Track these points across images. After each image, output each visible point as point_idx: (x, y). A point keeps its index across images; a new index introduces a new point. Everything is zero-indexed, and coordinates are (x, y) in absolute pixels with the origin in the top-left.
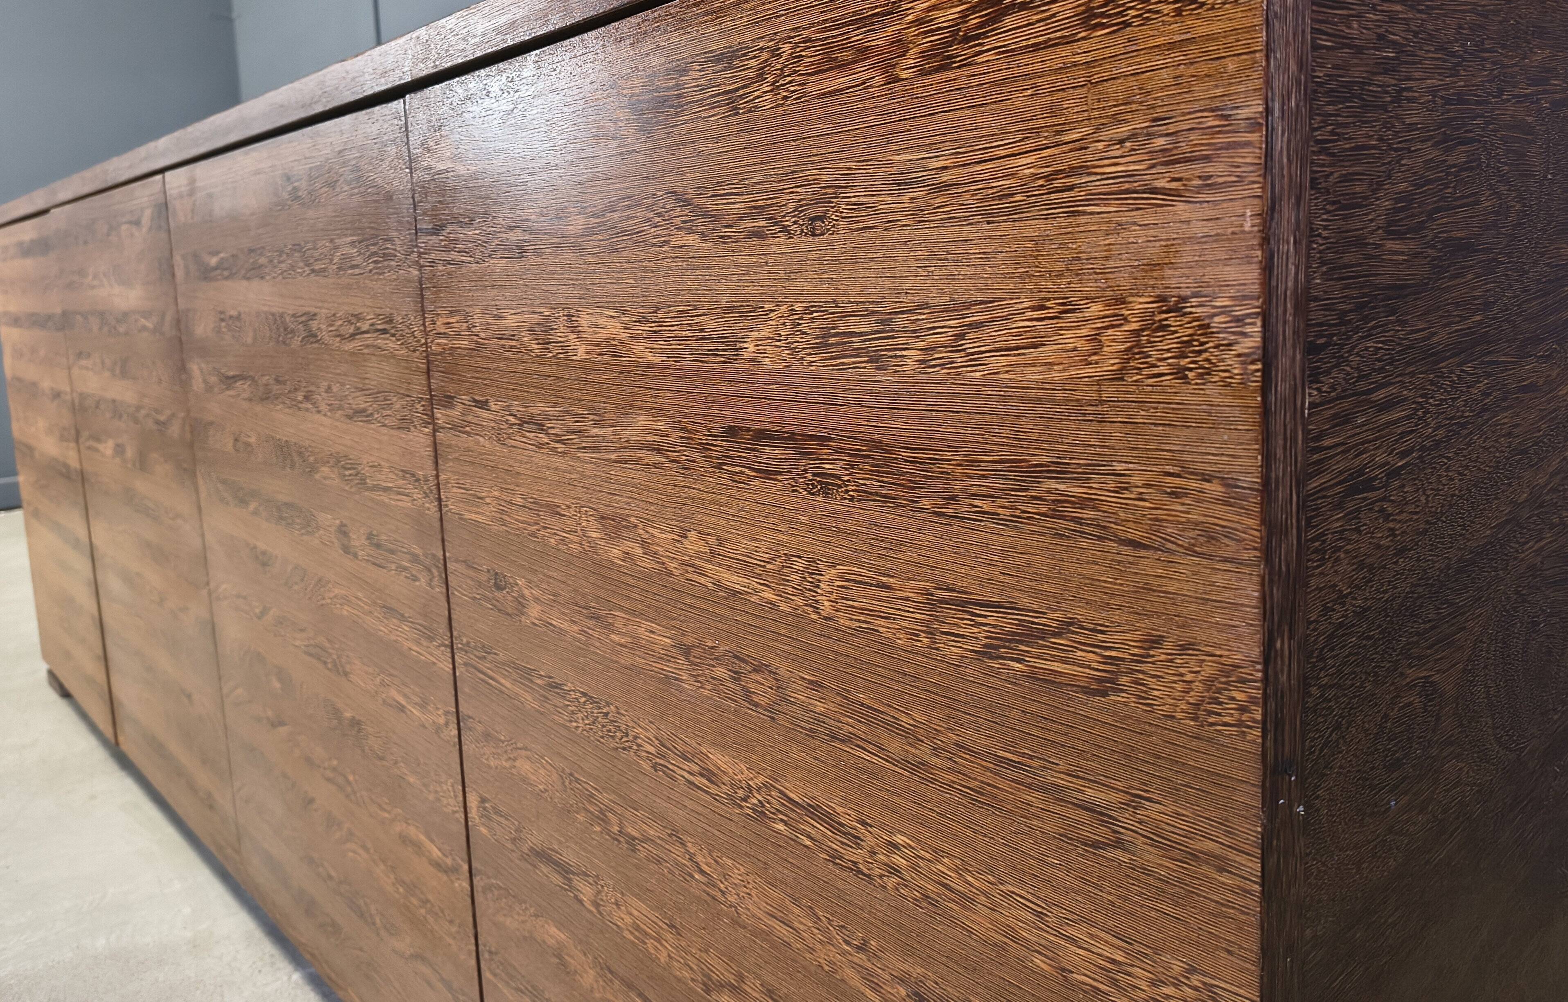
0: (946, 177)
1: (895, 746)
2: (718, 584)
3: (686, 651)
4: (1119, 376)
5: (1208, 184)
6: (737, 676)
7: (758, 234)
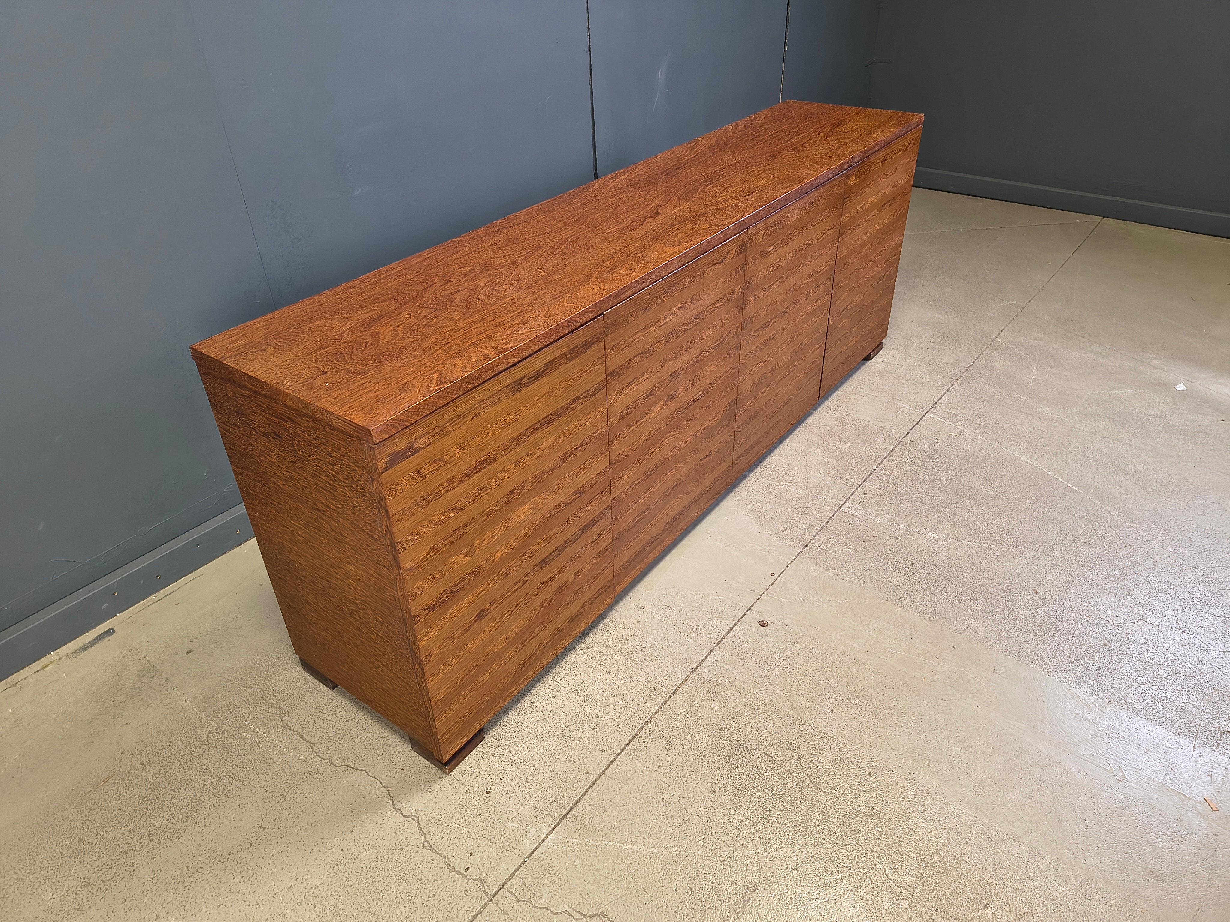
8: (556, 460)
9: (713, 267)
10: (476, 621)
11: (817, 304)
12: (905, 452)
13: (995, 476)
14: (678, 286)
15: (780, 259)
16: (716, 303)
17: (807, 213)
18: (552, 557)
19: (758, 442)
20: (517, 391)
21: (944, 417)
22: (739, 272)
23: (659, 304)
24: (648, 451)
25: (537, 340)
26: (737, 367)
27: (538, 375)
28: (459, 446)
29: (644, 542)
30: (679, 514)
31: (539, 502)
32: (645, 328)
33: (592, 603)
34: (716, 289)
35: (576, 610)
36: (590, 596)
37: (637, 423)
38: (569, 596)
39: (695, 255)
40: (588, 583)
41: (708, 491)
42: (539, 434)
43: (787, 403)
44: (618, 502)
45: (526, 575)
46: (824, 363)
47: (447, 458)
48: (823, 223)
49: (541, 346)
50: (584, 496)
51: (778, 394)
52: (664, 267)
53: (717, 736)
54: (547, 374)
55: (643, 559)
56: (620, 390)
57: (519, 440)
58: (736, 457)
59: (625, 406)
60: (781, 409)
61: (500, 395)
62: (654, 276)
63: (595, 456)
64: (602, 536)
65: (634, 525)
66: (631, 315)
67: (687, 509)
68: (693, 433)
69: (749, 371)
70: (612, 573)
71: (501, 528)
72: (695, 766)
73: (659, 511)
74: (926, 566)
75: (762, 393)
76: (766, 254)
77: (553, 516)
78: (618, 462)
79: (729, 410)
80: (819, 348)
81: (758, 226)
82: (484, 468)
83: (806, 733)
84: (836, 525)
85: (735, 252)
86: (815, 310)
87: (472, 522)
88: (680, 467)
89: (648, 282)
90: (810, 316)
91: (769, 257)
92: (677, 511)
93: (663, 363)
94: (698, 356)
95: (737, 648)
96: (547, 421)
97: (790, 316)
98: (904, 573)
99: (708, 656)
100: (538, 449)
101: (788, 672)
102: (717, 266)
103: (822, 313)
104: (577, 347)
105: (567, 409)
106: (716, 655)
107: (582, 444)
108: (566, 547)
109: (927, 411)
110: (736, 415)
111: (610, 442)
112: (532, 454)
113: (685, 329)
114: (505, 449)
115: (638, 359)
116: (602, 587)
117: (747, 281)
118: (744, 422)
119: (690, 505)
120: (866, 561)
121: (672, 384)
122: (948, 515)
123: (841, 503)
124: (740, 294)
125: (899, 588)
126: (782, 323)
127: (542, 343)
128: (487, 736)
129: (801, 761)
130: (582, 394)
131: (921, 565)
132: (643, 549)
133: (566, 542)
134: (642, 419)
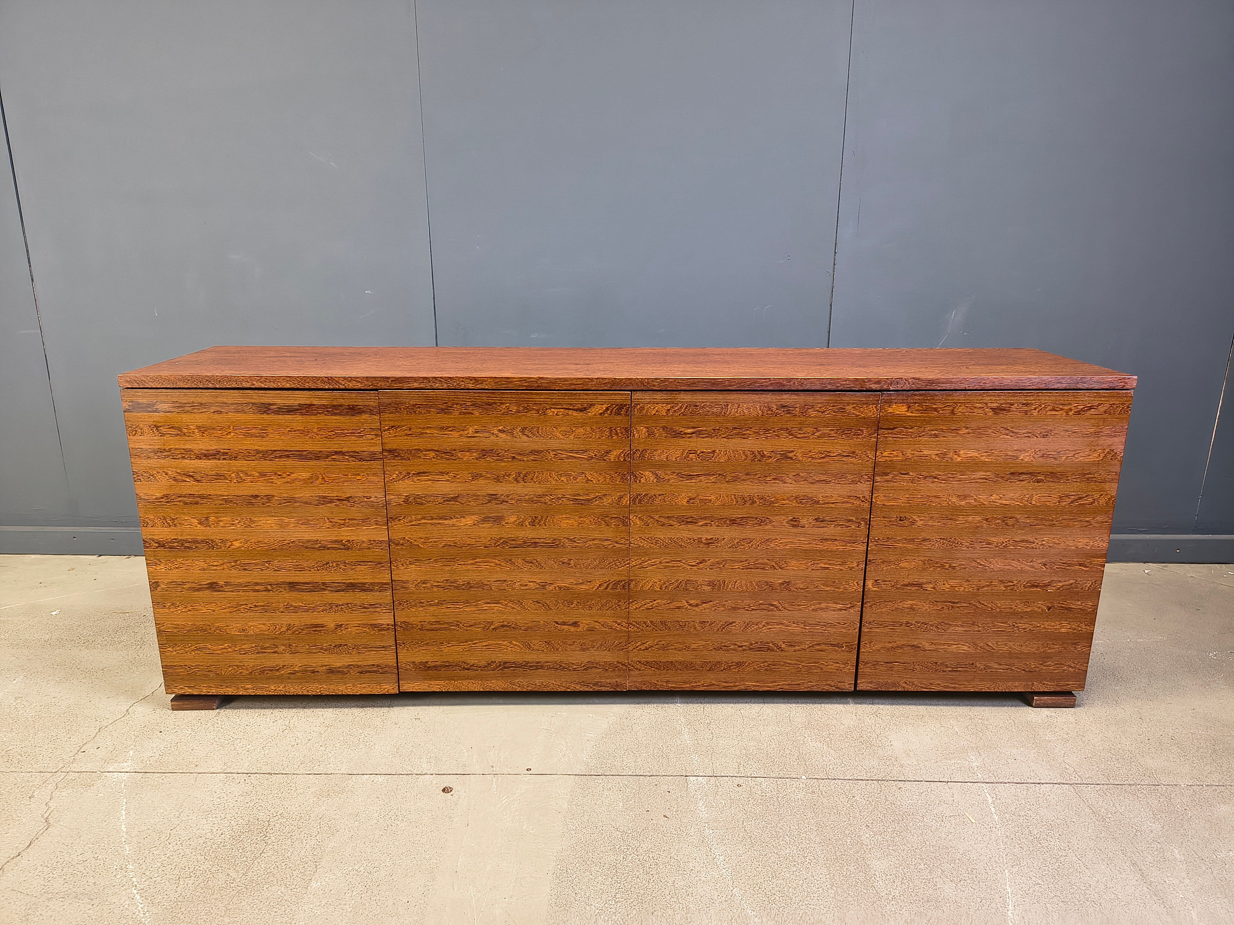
0: (1076, 431)
1: (1046, 524)
2: (1001, 504)
3: (987, 520)
4: (1102, 460)
5: (1119, 436)
6: (1003, 521)
7: (1029, 437)
8: (311, 496)
9: (562, 410)
10: (207, 588)
11: (826, 546)
12: (868, 790)
13: (924, 881)
14: (498, 407)
15: (714, 451)
16: (571, 451)
17: (776, 416)
18: (304, 587)
19: (688, 666)
20: (265, 412)
21: (1000, 799)
22: (617, 434)
23: (464, 413)
24: (453, 559)
25: (288, 379)
26: (625, 544)
27: (290, 410)
28: (198, 427)
29: (451, 660)
30: (517, 666)
31: (288, 524)
32: (442, 428)
33: (361, 673)
34: (572, 437)
35: (339, 665)
36: (360, 663)
37: (432, 519)
38: (327, 643)
39: (525, 386)
40: (356, 647)
41: (574, 670)
42: (289, 462)
43: (760, 649)
44: (402, 587)
45: (270, 585)
46: (862, 640)
47: (185, 431)
48: (821, 441)
49: (293, 386)
50: (350, 552)
51: (731, 623)
52: (471, 380)
53: (271, 816)
54: (302, 414)
55: (450, 678)
56: (404, 473)
57: (265, 455)
58: (635, 659)
59: (412, 492)
60: (744, 650)
61: (245, 408)
62: (455, 384)
63: (365, 521)
64: (377, 610)
65: (432, 630)
66: (419, 407)
67: (531, 666)
68: (538, 581)
69: (653, 561)
70: (395, 660)
71: (240, 522)
72: (228, 816)
73: (477, 639)
74: (651, 873)
75: (690, 605)
76: (678, 435)
77: (307, 548)
78: (401, 545)
79: (612, 589)
80: (841, 610)
81: (656, 396)
82: (224, 459)
83: (304, 867)
84: (656, 783)
85: (607, 409)
86: (820, 551)
87: (208, 499)
88: (513, 608)
89: (445, 386)
90: (807, 554)
91: (684, 439)
92: (510, 658)
93: (476, 477)
94: (540, 496)
95: (399, 787)
96: (302, 456)
97: (749, 532)
98: (621, 859)
99: (376, 774)
100: (289, 475)
101: (386, 828)
102: (570, 412)
103: (843, 563)
104: (341, 406)
105: (327, 457)
106: (381, 779)
107: (347, 499)
108: (324, 590)
109: (992, 781)
110: (629, 604)
111: (391, 518)
112: (280, 475)
113: (514, 457)
114: (248, 455)
115: (432, 454)
116: (378, 666)
117: (636, 450)
118: (650, 622)
119: (538, 666)
120: (614, 824)
121: (493, 505)
122: (779, 862)
123: (701, 774)
124: (622, 460)
125: (588, 863)
126: (729, 533)
127: (294, 384)
128: (218, 710)
129: (264, 876)
130: (348, 452)
131: (649, 868)
132: (447, 666)
133: (324, 584)
134: (441, 518)
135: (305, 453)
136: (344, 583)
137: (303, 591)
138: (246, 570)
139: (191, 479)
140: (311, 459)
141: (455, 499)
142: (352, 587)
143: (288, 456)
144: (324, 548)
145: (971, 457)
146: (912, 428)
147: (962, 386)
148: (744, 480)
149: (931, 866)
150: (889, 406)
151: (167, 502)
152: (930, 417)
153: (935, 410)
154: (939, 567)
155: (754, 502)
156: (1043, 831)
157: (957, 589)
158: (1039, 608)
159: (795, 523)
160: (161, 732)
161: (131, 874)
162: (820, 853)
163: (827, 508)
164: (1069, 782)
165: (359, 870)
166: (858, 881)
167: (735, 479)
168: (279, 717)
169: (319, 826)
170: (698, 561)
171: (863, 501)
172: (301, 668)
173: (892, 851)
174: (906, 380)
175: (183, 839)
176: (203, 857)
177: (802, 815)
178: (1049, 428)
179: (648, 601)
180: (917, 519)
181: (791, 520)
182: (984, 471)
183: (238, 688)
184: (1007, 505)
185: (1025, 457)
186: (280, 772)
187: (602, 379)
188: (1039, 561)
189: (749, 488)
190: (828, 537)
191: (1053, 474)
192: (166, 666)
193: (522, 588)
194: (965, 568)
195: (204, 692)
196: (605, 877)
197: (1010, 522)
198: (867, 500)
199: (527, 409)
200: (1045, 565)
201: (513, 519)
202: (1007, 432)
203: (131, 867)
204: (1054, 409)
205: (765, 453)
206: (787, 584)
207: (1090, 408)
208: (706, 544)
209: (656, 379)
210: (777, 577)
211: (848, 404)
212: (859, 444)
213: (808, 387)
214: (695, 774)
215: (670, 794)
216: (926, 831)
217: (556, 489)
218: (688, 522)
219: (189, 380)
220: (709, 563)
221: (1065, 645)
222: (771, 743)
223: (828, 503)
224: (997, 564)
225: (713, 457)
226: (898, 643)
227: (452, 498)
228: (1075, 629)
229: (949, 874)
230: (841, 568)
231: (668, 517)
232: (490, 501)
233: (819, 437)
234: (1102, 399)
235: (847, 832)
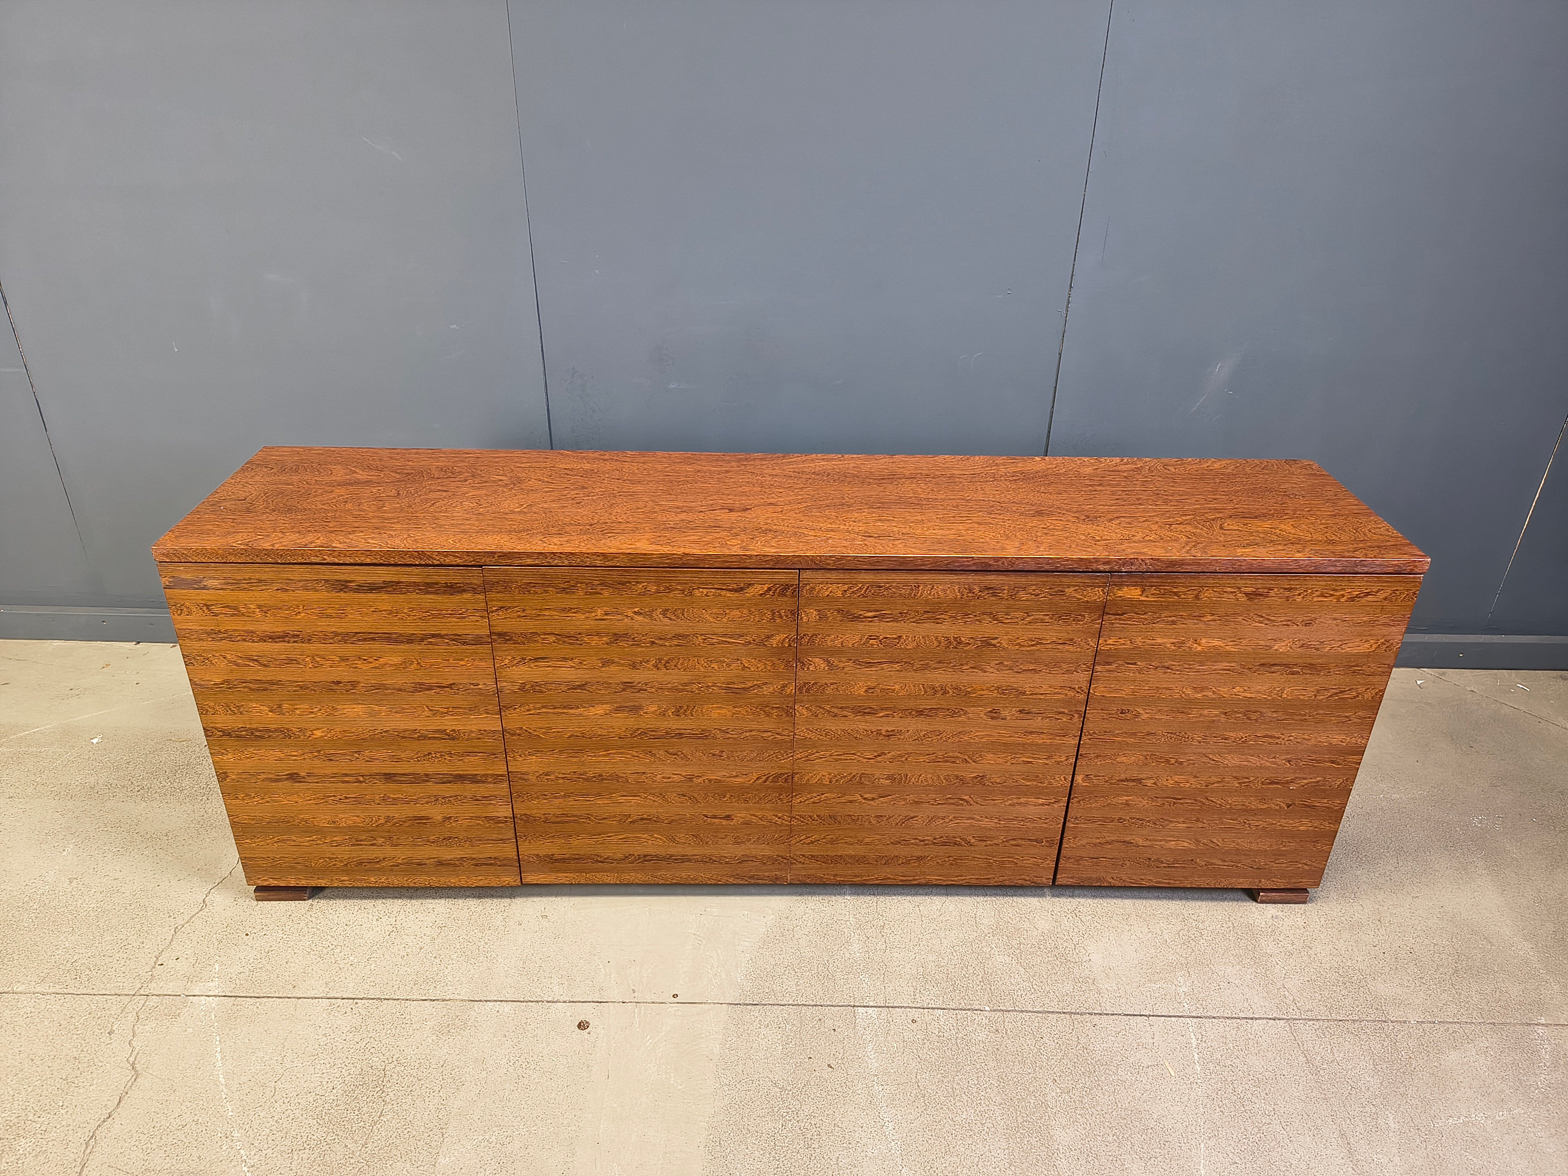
2: (1245, 697)
3: (1225, 714)
4: (1374, 651)
6: (1246, 715)
7: (1287, 625)
8: (405, 683)
9: (713, 590)
10: (287, 779)
11: (1031, 738)
12: (1058, 1028)
13: (1111, 1158)
14: (633, 587)
15: (900, 637)
16: (724, 635)
17: (978, 598)
18: (403, 779)
19: (860, 860)
20: (341, 590)
21: (1205, 1041)
22: (781, 617)
23: (591, 594)
24: (581, 750)
25: (368, 553)
26: (789, 736)
27: (373, 588)
28: (259, 607)
29: (582, 853)
30: (659, 858)
31: (380, 711)
32: (564, 610)
33: (477, 865)
34: (725, 620)
35: (449, 857)
36: (474, 856)
37: (555, 708)
38: (434, 835)
39: (667, 563)
40: (468, 839)
41: (727, 863)
42: (376, 645)
43: (944, 844)
44: (521, 779)
45: (362, 776)
46: (1065, 835)
47: (243, 610)
48: (1032, 627)
49: (374, 561)
50: (456, 742)
51: (912, 818)
52: (598, 556)
53: (387, 1062)
54: (388, 592)
55: (580, 871)
56: (518, 658)
57: (346, 638)
58: (798, 853)
59: (529, 680)
60: (926, 844)
61: (316, 585)
62: (579, 560)
63: (473, 709)
64: (493, 802)
65: (558, 823)
66: (534, 586)
67: (675, 859)
68: (684, 774)
69: (822, 753)
70: (516, 853)
71: (320, 710)
72: (338, 1062)
73: (610, 832)
74: (813, 1146)
75: (865, 799)
76: (857, 618)
77: (403, 737)
78: (519, 735)
79: (771, 782)
80: (1043, 805)
81: (829, 576)
82: (295, 642)
83: (429, 1136)
84: (820, 1016)
85: (769, 589)
86: (1023, 745)
87: (279, 685)
88: (654, 801)
89: (566, 562)
90: (1007, 747)
91: (864, 623)
92: (652, 851)
93: (606, 663)
94: (686, 684)
95: (529, 1020)
96: (389, 638)
97: (938, 724)
98: (780, 1127)
99: (501, 1001)
100: (376, 660)
101: (517, 1081)
102: (723, 593)
103: (1049, 758)
104: (437, 584)
105: (422, 640)
106: (507, 1008)
107: (450, 686)
108: (427, 781)
109: (1199, 1015)
110: (792, 797)
111: (503, 706)
112: (365, 660)
113: (653, 642)
114: (325, 638)
115: (552, 638)
116: (495, 858)
117: (804, 635)
118: (817, 816)
119: (684, 859)
120: (771, 1077)
121: (627, 694)
122: (954, 1132)
123: (871, 1004)
124: (787, 645)
125: (744, 1132)
126: (914, 725)
127: (376, 559)
128: (310, 901)
129: (386, 1148)
130: (447, 635)
131: (811, 1139)
132: (578, 859)
133: (426, 775)
134: (565, 708)
135: (394, 636)
136: (451, 774)
137: (401, 782)
138: (331, 760)
139: (256, 663)
140: (402, 642)
141: (581, 687)
142: (460, 778)
143: (373, 639)
144: (425, 737)
145: (1214, 646)
146: (1145, 614)
147: (1212, 569)
148: (935, 668)
149: (1120, 1137)
150: (1119, 590)
151: (230, 688)
152: (1169, 602)
153: (1176, 594)
154: (1163, 762)
155: (945, 693)
156: (1248, 1088)
157: (1181, 785)
158: (1277, 805)
159: (994, 714)
160: (247, 935)
161: (238, 1143)
162: (1000, 1118)
163: (1034, 699)
164: (1285, 1017)
165: (491, 1140)
166: (1039, 1158)
167: (925, 667)
168: (383, 912)
169: (441, 1078)
170: (876, 754)
171: (1078, 692)
172: (405, 861)
173: (1079, 1117)
174: (1143, 561)
175: (290, 1095)
176: (315, 1121)
177: (983, 1065)
178: (1313, 616)
179: (815, 795)
180: (1142, 712)
181: (991, 712)
182: (1229, 662)
183: (332, 880)
184: (1251, 698)
185: (1280, 647)
186: (391, 997)
187: (764, 556)
188: (1283, 758)
189: (941, 677)
190: (1034, 730)
191: (1312, 666)
192: (245, 858)
193: (665, 780)
194: (1194, 764)
195: (293, 883)
196: (762, 1152)
197: (1254, 717)
198: (1083, 691)
199: (669, 590)
200: (1289, 761)
201: (653, 708)
202: (1261, 619)
203: (237, 1134)
204: (1322, 595)
205: (963, 639)
206: (981, 779)
207: (1368, 594)
208: (885, 736)
209: (830, 556)
210: (970, 772)
211: (1069, 586)
212: (1078, 631)
213: (1020, 567)
214: (865, 1004)
215: (836, 1033)
216: (1119, 1088)
217: (705, 677)
218: (865, 713)
219: (242, 554)
220: (889, 756)
221: (1302, 843)
222: (952, 957)
223: (1036, 694)
224: (1233, 760)
225: (898, 643)
226: (1108, 839)
227: (578, 686)
228: (1316, 827)
229: (1139, 1149)
230: (1047, 762)
231: (841, 708)
232: (624, 690)
233: (1030, 623)
234: (1384, 584)
235: (1031, 1089)
